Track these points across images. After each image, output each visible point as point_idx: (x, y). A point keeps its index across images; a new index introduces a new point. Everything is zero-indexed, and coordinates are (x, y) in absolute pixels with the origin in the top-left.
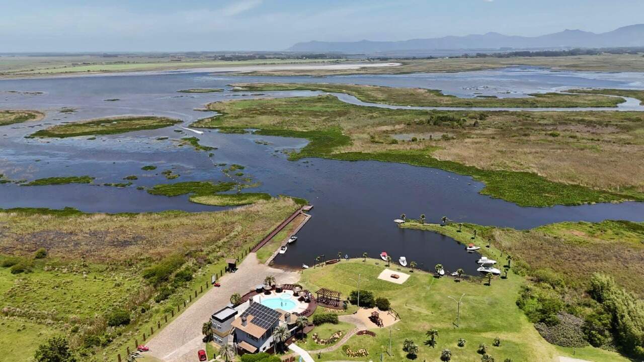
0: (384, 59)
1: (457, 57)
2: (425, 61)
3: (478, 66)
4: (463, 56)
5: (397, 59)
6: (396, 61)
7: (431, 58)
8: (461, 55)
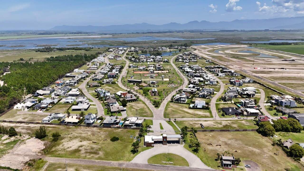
0: (105, 34)
1: (130, 34)
2: (120, 35)
3: (135, 36)
4: (132, 33)
5: (110, 34)
6: (109, 35)
7: (121, 34)
8: (131, 33)
